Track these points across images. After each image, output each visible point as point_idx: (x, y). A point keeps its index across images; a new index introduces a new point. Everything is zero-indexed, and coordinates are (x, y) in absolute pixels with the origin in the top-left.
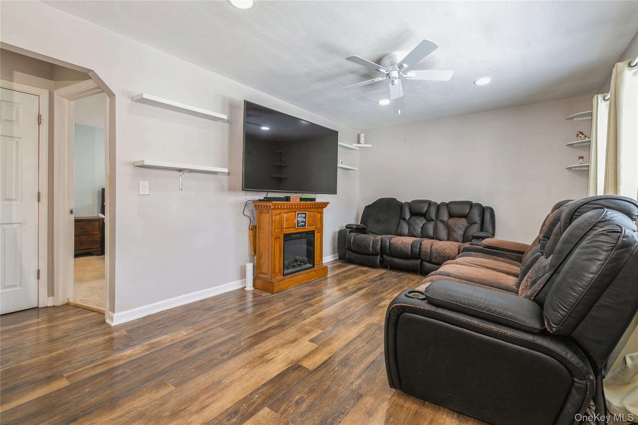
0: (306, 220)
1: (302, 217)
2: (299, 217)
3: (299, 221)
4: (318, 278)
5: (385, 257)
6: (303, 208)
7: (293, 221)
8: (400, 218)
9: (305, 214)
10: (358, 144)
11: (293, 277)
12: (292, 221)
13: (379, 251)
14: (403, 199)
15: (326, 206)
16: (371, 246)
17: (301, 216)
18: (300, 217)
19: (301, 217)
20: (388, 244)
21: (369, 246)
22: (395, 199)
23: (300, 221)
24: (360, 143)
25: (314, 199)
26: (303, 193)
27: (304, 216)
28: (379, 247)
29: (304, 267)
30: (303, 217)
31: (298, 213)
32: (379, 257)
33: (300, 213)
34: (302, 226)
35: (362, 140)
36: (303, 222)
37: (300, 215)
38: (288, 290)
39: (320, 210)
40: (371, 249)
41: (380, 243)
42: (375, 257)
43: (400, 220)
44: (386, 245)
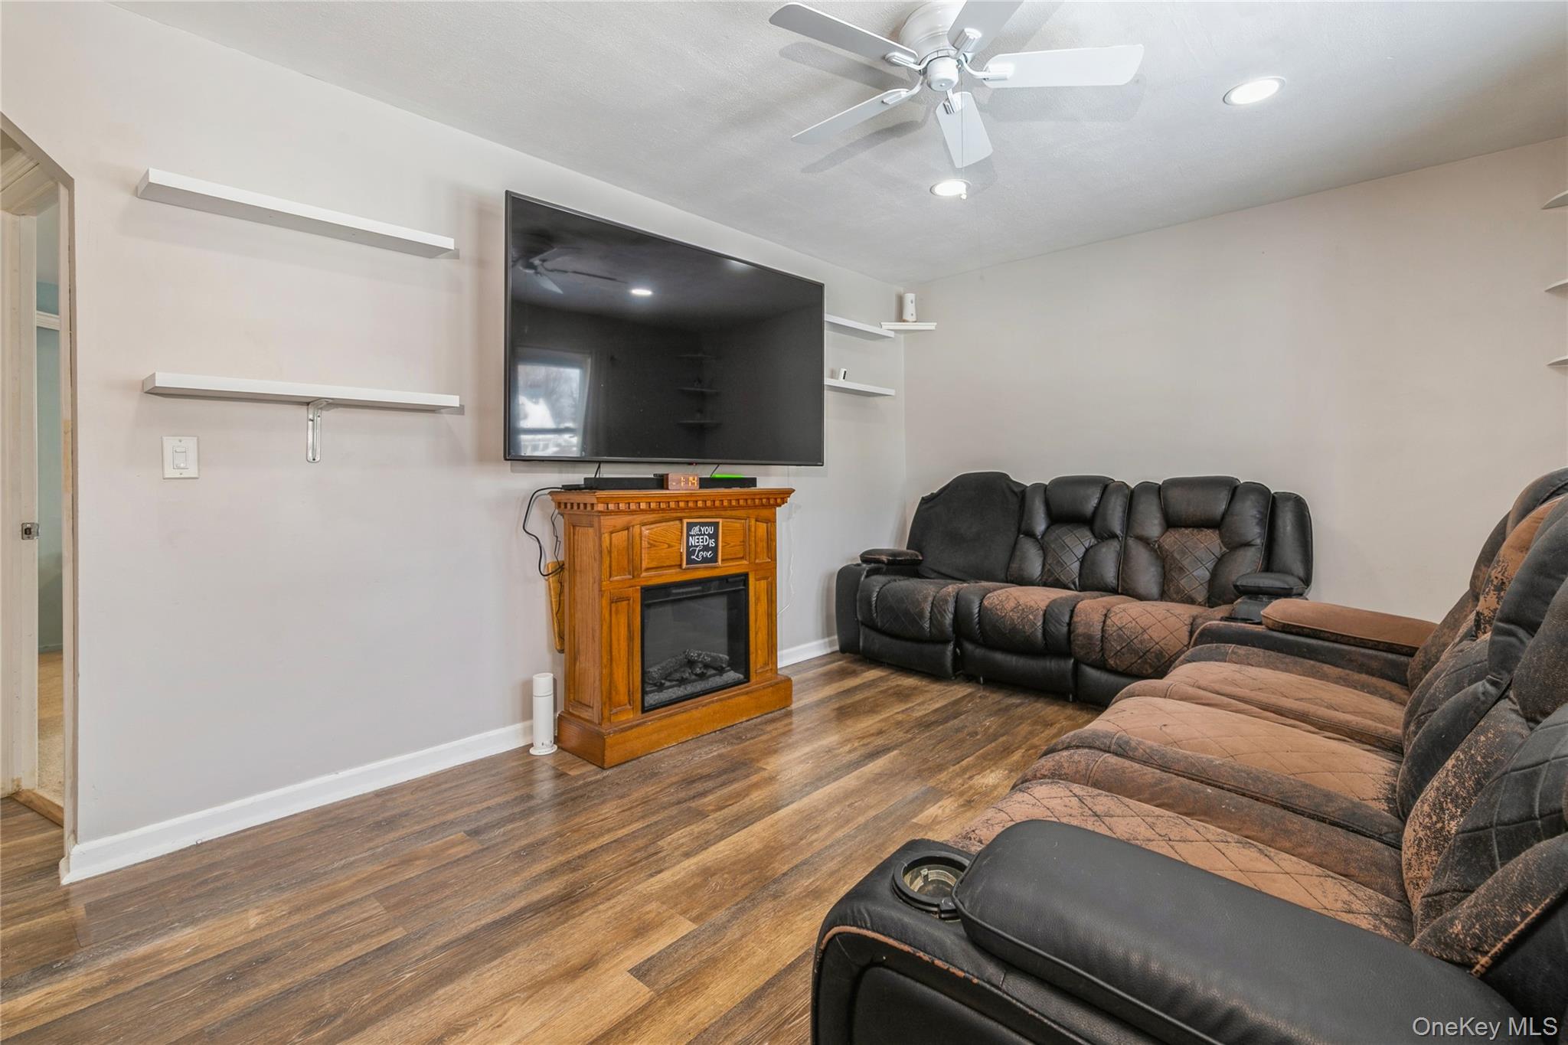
0: (716, 542)
1: (705, 534)
2: (692, 536)
3: (692, 546)
4: (758, 715)
5: (969, 647)
6: (705, 508)
7: (672, 546)
8: (1019, 531)
9: (716, 525)
10: (900, 322)
11: (671, 715)
12: (670, 546)
13: (951, 629)
14: (1026, 477)
15: (784, 501)
16: (927, 614)
17: (700, 530)
18: (698, 535)
19: (701, 535)
20: (976, 610)
21: (921, 615)
22: (1005, 477)
23: (697, 546)
24: (904, 321)
25: (752, 482)
26: (719, 464)
27: (710, 530)
28: (949, 618)
29: (718, 681)
30: (709, 535)
31: (687, 523)
32: (951, 647)
33: (696, 524)
34: (705, 560)
35: (910, 310)
36: (706, 548)
37: (697, 528)
38: (655, 755)
39: (765, 513)
40: (927, 625)
41: (951, 608)
42: (939, 647)
43: (1018, 536)
44: (971, 614)
